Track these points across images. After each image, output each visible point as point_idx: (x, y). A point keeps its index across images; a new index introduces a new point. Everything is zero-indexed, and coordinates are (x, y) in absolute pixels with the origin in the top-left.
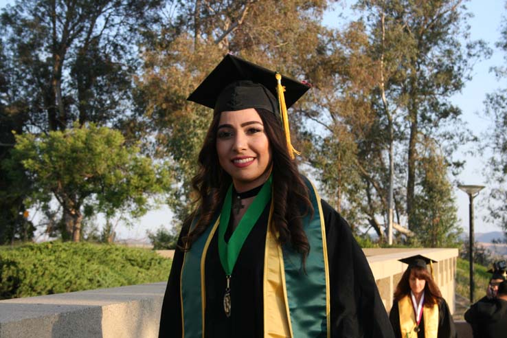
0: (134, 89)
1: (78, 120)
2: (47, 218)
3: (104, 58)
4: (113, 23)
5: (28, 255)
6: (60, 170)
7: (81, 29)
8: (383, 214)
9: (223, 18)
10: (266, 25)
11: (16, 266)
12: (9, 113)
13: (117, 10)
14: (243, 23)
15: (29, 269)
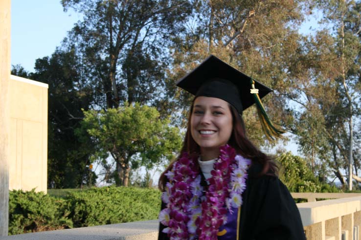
0: (166, 79)
1: (127, 100)
2: (105, 169)
3: (145, 57)
4: (152, 33)
5: (93, 196)
6: (115, 136)
7: (130, 37)
8: (345, 168)
9: (229, 28)
10: (260, 33)
11: (85, 204)
12: (80, 96)
13: (155, 24)
14: (244, 32)
15: (93, 206)
